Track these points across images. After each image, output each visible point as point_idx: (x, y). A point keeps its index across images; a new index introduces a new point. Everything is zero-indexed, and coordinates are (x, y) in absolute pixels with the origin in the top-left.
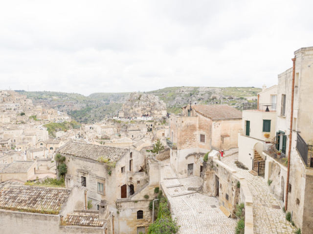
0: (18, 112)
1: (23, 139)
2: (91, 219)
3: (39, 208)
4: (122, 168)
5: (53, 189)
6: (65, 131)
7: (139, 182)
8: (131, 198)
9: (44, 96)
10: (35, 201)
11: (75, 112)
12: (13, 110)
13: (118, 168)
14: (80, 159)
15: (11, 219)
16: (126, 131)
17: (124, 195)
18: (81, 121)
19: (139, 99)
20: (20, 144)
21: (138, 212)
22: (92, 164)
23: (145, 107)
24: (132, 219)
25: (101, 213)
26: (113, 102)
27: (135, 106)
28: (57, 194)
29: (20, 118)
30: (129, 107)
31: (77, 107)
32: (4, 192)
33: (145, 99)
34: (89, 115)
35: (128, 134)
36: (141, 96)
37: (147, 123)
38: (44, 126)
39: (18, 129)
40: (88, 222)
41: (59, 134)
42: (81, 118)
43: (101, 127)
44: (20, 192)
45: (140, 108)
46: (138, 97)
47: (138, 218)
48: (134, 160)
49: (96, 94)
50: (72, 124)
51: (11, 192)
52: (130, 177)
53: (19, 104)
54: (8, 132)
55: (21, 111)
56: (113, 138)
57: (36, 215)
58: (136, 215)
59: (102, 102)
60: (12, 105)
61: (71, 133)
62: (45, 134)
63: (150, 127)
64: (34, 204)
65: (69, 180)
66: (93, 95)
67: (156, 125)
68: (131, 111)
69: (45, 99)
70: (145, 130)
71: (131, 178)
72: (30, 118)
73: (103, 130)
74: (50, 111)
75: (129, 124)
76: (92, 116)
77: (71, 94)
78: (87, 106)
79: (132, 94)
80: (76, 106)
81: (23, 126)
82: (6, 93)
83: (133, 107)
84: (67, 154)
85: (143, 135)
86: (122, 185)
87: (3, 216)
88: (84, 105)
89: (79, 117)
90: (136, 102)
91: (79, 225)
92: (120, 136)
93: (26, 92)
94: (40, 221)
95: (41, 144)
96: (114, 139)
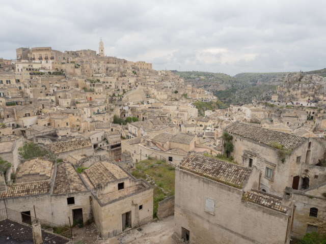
0: (173, 90)
1: (177, 115)
2: (272, 202)
3: (223, 179)
4: (298, 158)
5: (233, 165)
6: (213, 111)
7: (316, 177)
8: (305, 192)
9: (192, 76)
10: (217, 172)
11: (220, 92)
12: (169, 88)
13: (294, 157)
14: (249, 141)
15: (199, 182)
16: (280, 116)
17: (295, 186)
18: (225, 102)
19: (300, 80)
20: (175, 118)
21: (311, 209)
22: (262, 147)
23: (307, 91)
24: (303, 214)
25: (285, 199)
26: (261, 83)
27: (294, 89)
28: (237, 171)
29: (174, 96)
30: (286, 90)
31: (222, 88)
32: (191, 159)
33: (307, 81)
34: (234, 96)
35: (283, 120)
36: (302, 77)
37: (307, 110)
38: (193, 104)
39: (173, 105)
40: (269, 204)
41: (208, 113)
42: (225, 99)
43: (251, 110)
44: (204, 161)
45: (300, 91)
46: (299, 78)
47: (310, 215)
48: (312, 151)
49: (242, 74)
50: (217, 104)
51: (196, 159)
52: (305, 169)
53: (173, 83)
54: (165, 107)
55: (175, 89)
56: (263, 123)
57: (221, 185)
58: (309, 211)
59: (248, 82)
60: (168, 84)
61: (219, 112)
62: (194, 112)
63: (312, 115)
64: (218, 174)
65: (246, 159)
66: (239, 76)
67: (319, 112)
68: (288, 94)
69: (194, 78)
70: (304, 117)
71: (307, 171)
72: (182, 95)
73: (252, 113)
74: (198, 90)
75: (284, 109)
76: (237, 97)
77: (217, 74)
78: (233, 86)
79: (290, 74)
80: (221, 86)
81: (176, 103)
82: (164, 73)
83: (291, 89)
84: (234, 134)
85: (301, 122)
86: (295, 176)
87: (193, 178)
88: (230, 86)
89: (223, 98)
90: (296, 84)
91: (260, 204)
92: (272, 121)
93: (178, 72)
94: (224, 191)
95: (193, 121)
96: (265, 124)
